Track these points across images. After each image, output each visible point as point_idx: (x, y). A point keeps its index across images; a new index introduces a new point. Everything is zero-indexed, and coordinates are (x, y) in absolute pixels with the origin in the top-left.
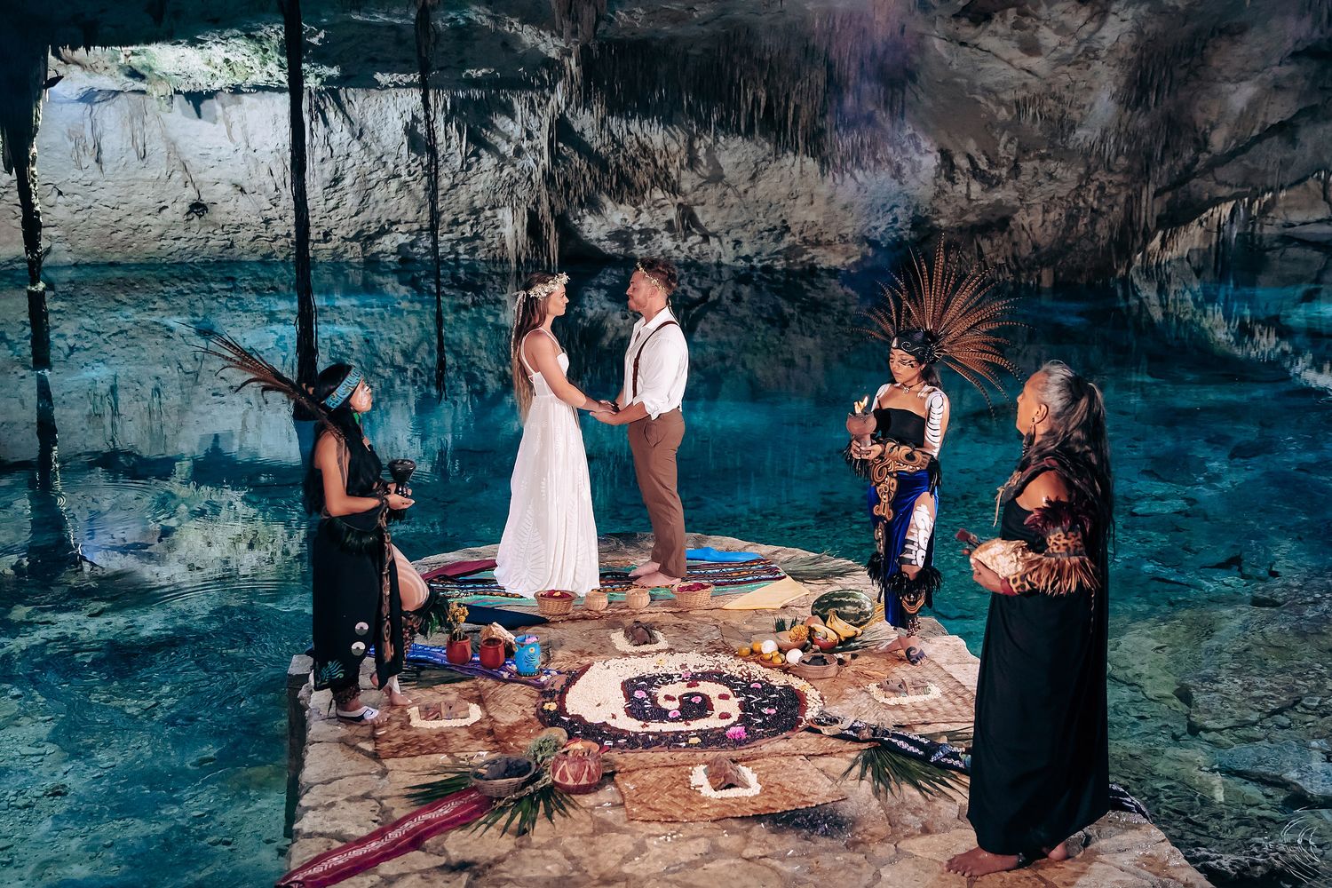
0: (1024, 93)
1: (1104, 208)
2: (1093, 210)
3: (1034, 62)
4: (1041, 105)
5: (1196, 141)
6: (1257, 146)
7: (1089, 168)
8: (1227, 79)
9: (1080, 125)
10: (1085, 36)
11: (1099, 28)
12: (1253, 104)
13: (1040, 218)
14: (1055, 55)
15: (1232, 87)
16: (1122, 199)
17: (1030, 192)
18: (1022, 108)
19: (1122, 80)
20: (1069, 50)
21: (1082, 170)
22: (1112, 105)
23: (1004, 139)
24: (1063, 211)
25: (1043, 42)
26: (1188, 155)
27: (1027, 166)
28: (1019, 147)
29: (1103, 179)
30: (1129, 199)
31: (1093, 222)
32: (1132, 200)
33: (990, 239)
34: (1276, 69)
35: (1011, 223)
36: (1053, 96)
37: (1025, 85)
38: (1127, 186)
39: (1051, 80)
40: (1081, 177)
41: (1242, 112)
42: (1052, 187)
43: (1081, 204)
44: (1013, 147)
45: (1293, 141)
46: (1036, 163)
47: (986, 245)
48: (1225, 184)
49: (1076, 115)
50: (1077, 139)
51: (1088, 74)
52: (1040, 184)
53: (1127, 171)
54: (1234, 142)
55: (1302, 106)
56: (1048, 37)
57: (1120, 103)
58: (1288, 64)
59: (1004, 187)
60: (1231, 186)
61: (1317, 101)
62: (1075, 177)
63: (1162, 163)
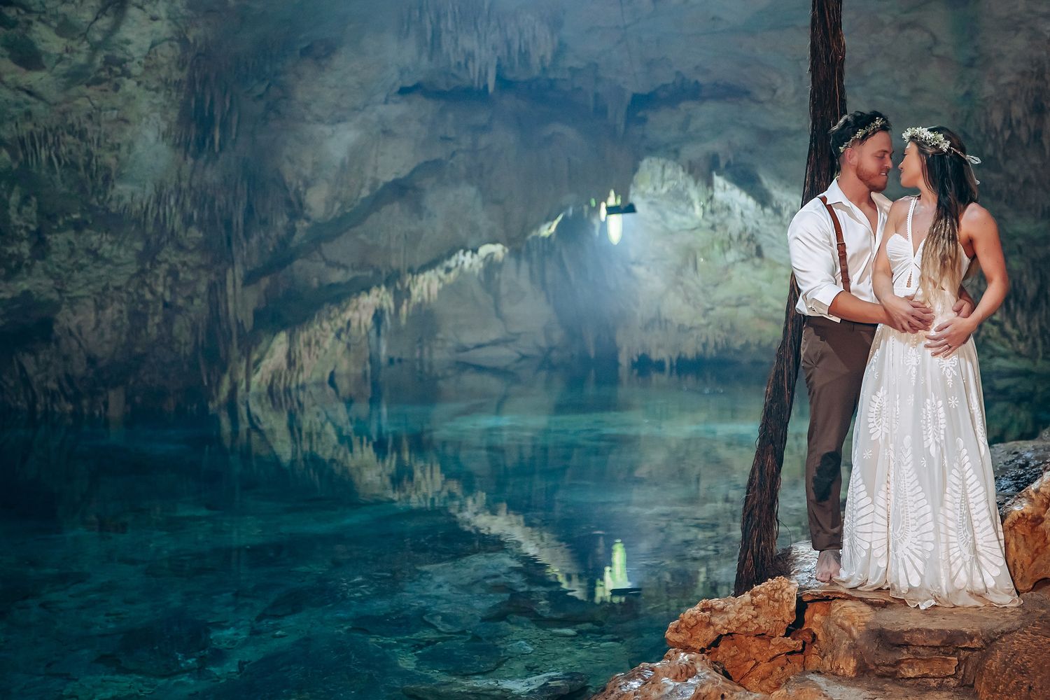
0: (29, 126)
1: (180, 302)
2: (166, 305)
3: (34, 78)
4: (57, 144)
5: (289, 203)
6: (374, 216)
7: (148, 242)
8: (319, 120)
9: (120, 177)
10: (98, 37)
11: (115, 27)
12: (357, 154)
13: (92, 316)
14: (61, 68)
15: (328, 130)
16: (202, 288)
17: (69, 278)
18: (29, 148)
19: (174, 114)
20: (81, 59)
21: (139, 245)
22: (163, 147)
23: (15, 199)
24: (124, 307)
25: (41, 47)
26: (281, 222)
27: (58, 239)
28: (40, 211)
29: (174, 260)
30: (212, 287)
31: (168, 321)
32: (216, 288)
33: (34, 353)
34: (381, 109)
35: (55, 327)
36: (71, 130)
37: (29, 114)
38: (207, 268)
39: (65, 106)
40: (142, 257)
41: (343, 165)
42: (102, 272)
43: (149, 296)
44: (31, 211)
45: (418, 209)
46: (70, 235)
47: (29, 362)
48: (338, 265)
49: (109, 159)
50: (120, 198)
51: (119, 102)
52: (81, 268)
53: (204, 247)
54: (338, 205)
55: (422, 159)
56: (47, 40)
57: (176, 146)
58: (396, 103)
59: (29, 273)
60: (344, 267)
61: (439, 153)
62: (131, 255)
63: (247, 235)
